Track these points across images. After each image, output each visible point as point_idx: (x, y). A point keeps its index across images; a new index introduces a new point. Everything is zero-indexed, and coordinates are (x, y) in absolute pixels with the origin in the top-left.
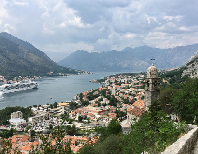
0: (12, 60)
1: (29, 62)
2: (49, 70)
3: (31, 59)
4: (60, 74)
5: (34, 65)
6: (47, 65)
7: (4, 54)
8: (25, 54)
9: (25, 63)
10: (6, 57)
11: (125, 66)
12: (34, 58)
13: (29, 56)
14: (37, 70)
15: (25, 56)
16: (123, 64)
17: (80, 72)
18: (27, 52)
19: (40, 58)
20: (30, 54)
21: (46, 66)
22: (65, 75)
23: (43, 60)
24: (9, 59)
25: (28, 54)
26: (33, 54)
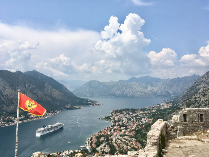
0: (40, 97)
1: (53, 98)
2: (68, 103)
3: (54, 94)
4: (76, 107)
5: (56, 99)
6: (66, 98)
7: (34, 92)
8: (50, 91)
9: (49, 99)
10: (35, 95)
11: (131, 94)
12: (56, 93)
13: (53, 92)
14: (58, 104)
15: (49, 92)
16: (129, 93)
17: (92, 103)
18: (51, 88)
19: (61, 93)
20: (54, 89)
21: (66, 100)
22: (80, 108)
23: (63, 94)
24: (38, 96)
25: (52, 90)
26: (56, 90)
